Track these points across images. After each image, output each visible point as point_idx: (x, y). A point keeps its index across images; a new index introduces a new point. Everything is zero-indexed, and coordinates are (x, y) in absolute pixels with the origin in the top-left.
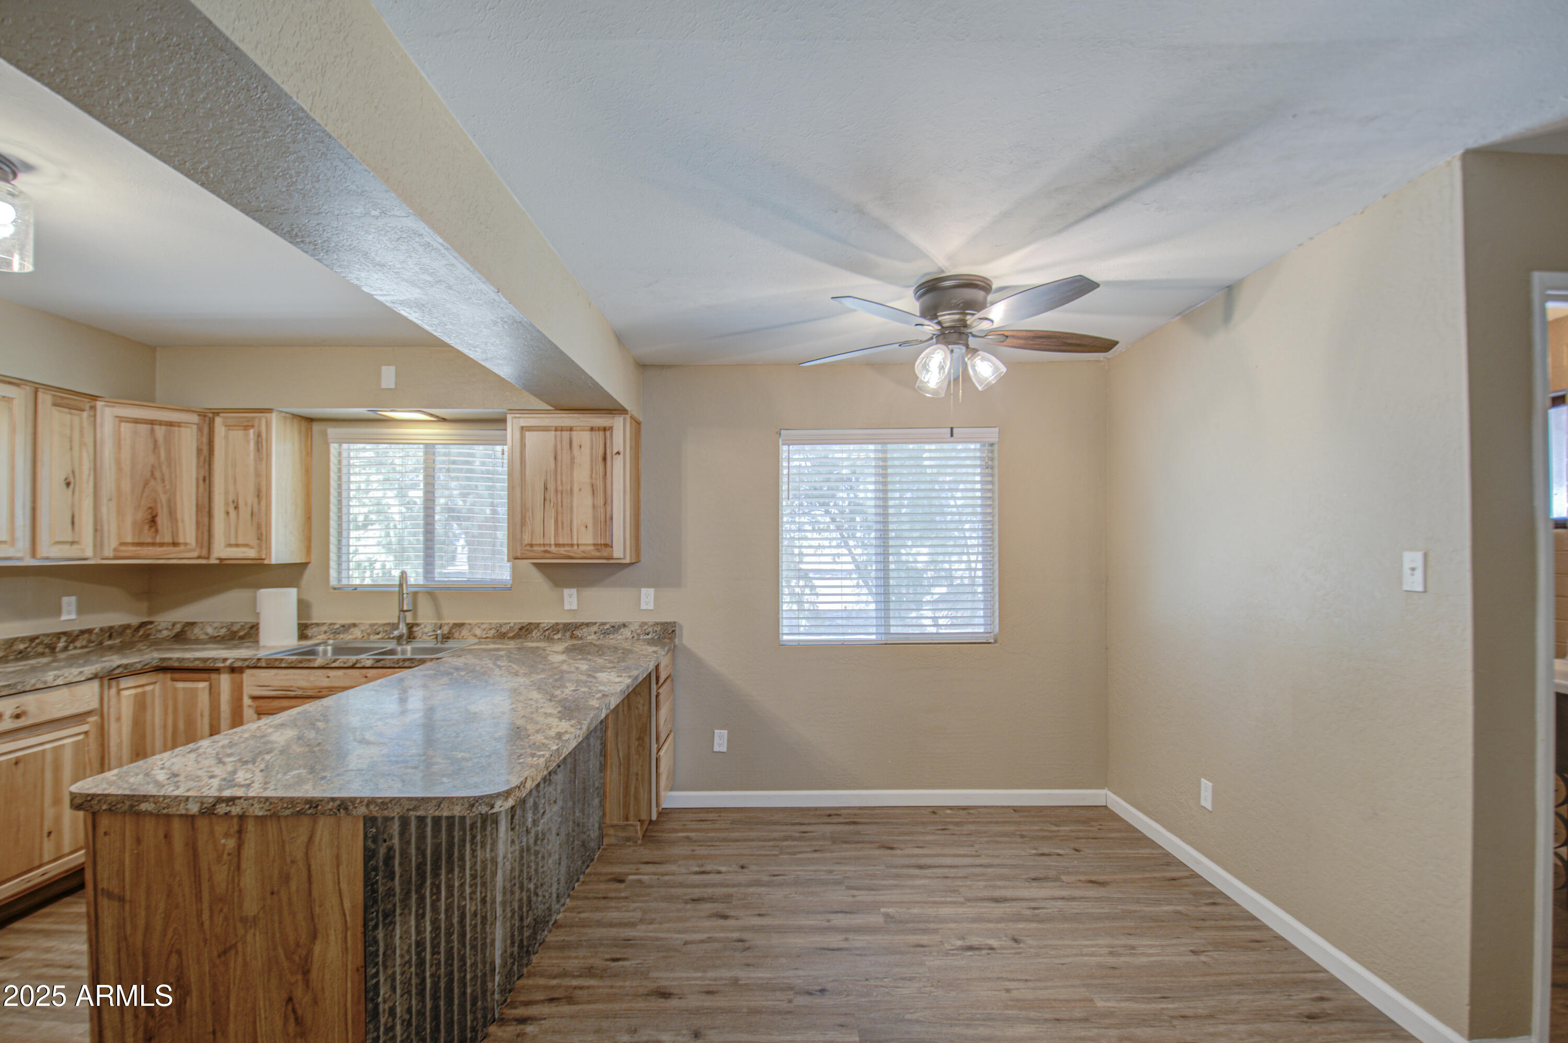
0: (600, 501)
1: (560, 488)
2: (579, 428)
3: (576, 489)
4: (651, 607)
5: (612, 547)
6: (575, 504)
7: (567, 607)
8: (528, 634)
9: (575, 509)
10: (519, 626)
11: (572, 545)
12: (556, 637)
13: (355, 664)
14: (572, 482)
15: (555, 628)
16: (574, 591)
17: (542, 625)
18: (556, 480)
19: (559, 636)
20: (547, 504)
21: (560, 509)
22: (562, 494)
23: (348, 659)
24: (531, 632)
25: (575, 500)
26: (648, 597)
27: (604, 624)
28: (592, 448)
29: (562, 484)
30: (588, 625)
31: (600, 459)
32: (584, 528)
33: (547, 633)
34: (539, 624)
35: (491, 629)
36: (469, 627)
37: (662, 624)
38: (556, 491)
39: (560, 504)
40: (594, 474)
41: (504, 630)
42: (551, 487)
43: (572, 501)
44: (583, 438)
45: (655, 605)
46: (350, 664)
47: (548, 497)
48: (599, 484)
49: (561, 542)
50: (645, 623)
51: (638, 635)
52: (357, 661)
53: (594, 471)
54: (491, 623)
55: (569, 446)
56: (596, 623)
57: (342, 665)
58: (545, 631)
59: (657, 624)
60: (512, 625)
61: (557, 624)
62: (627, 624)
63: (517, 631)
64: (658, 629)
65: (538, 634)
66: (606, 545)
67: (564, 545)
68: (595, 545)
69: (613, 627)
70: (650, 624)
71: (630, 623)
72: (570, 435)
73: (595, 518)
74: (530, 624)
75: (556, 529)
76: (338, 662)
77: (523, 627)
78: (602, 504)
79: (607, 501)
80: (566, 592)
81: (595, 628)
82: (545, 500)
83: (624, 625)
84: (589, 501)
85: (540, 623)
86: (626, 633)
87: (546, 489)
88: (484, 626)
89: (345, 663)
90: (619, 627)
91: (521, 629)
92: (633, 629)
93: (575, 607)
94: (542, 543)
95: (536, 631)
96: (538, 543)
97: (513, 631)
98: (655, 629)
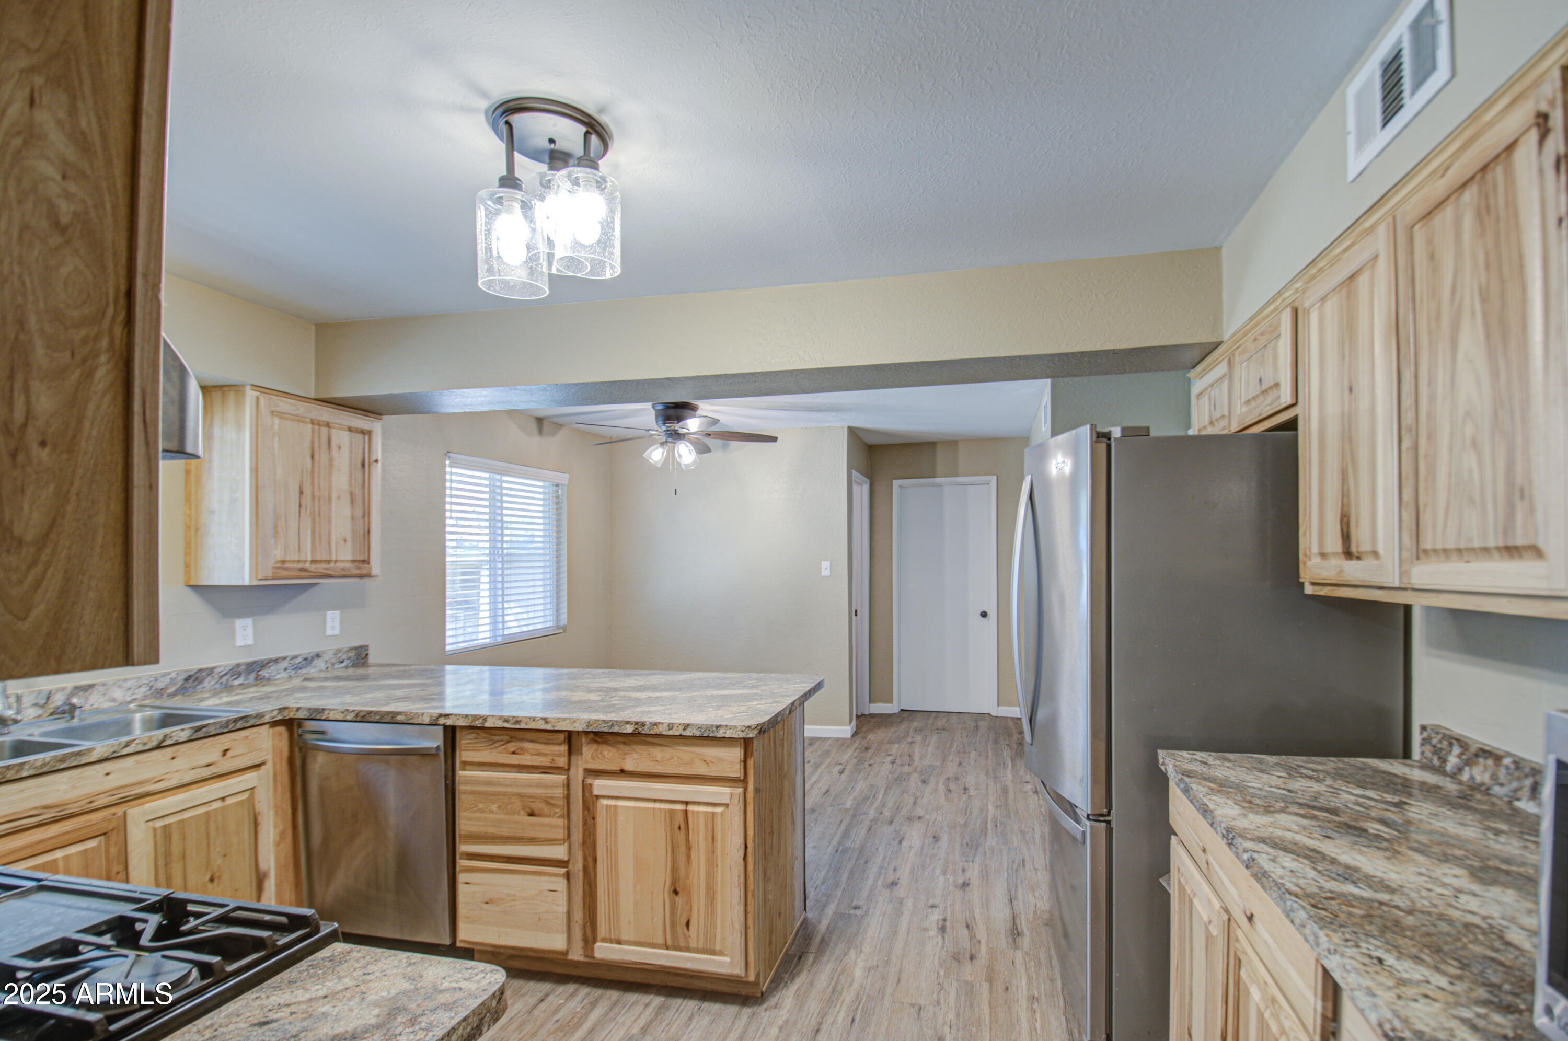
0: (359, 513)
1: (317, 493)
2: (336, 426)
3: (334, 496)
4: (337, 632)
5: (369, 563)
6: (333, 515)
7: (240, 642)
8: (198, 684)
9: (333, 520)
10: (184, 676)
11: (329, 562)
12: (236, 683)
13: (163, 741)
14: (330, 487)
15: (235, 671)
16: (249, 621)
17: (217, 670)
18: (313, 484)
19: (241, 680)
20: (303, 511)
21: (317, 519)
22: (319, 501)
23: (151, 737)
24: (201, 682)
25: (333, 508)
26: (333, 621)
27: (295, 657)
28: (351, 452)
29: (319, 488)
30: (276, 661)
31: (359, 465)
32: (342, 542)
33: (224, 680)
34: (211, 671)
35: (140, 687)
36: (101, 689)
37: (356, 648)
38: (313, 497)
39: (317, 513)
40: (353, 481)
41: (160, 685)
42: (307, 491)
43: (330, 510)
44: (341, 438)
45: (342, 629)
46: (155, 743)
47: (303, 503)
48: (358, 492)
49: (319, 558)
50: (339, 650)
51: (333, 664)
52: (165, 736)
53: (353, 477)
54: (139, 678)
55: (327, 445)
56: (285, 658)
57: (140, 748)
58: (221, 677)
59: (351, 649)
60: (173, 675)
61: (238, 665)
62: (321, 654)
63: (182, 682)
64: (352, 654)
65: (213, 683)
66: (364, 562)
67: (321, 562)
68: (353, 561)
69: (306, 659)
70: (345, 650)
71: (324, 652)
72: (329, 431)
73: (354, 531)
74: (201, 670)
75: (313, 543)
76: (133, 745)
77: (190, 677)
78: (361, 515)
79: (367, 513)
80: (239, 623)
81: (285, 664)
82: (300, 506)
83: (318, 656)
84: (347, 511)
85: (214, 668)
86: (320, 664)
87: (301, 493)
88: (128, 684)
89: (145, 744)
90: (313, 659)
91: (187, 680)
92: (327, 658)
93: (250, 642)
94: (297, 559)
95: (209, 678)
96: (293, 559)
97: (175, 684)
98: (350, 655)
